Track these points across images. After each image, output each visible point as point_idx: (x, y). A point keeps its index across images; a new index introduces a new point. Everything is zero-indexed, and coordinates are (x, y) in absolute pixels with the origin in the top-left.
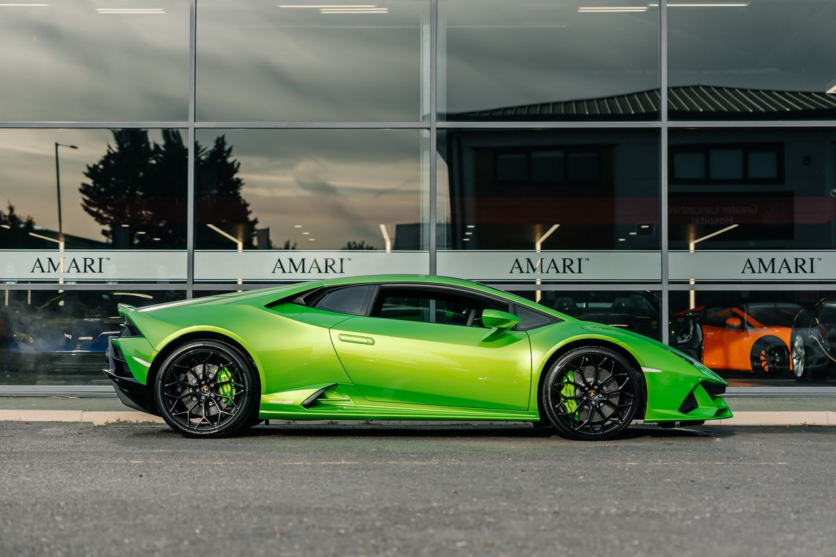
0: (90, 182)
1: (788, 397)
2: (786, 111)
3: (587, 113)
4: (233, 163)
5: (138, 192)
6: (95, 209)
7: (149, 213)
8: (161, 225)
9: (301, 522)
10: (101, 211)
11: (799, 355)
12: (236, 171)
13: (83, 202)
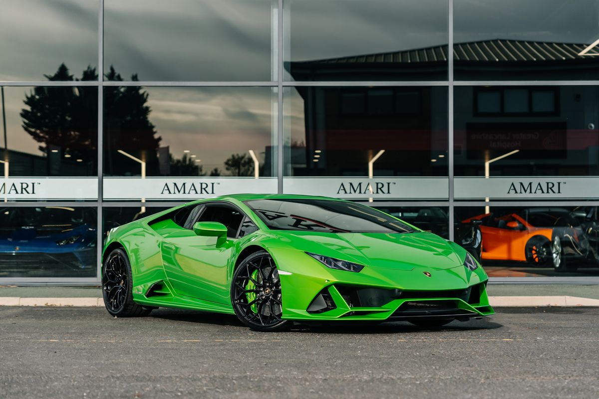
0: (28, 108)
1: (541, 284)
2: (562, 59)
3: (409, 61)
4: (143, 94)
5: (67, 118)
6: (33, 130)
7: (77, 133)
8: (87, 143)
9: (155, 387)
10: (38, 131)
11: (557, 251)
12: (145, 101)
13: (23, 124)
